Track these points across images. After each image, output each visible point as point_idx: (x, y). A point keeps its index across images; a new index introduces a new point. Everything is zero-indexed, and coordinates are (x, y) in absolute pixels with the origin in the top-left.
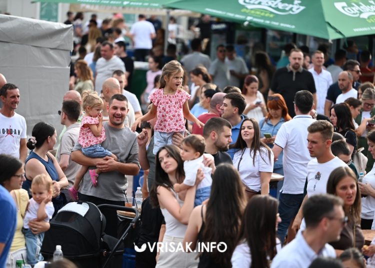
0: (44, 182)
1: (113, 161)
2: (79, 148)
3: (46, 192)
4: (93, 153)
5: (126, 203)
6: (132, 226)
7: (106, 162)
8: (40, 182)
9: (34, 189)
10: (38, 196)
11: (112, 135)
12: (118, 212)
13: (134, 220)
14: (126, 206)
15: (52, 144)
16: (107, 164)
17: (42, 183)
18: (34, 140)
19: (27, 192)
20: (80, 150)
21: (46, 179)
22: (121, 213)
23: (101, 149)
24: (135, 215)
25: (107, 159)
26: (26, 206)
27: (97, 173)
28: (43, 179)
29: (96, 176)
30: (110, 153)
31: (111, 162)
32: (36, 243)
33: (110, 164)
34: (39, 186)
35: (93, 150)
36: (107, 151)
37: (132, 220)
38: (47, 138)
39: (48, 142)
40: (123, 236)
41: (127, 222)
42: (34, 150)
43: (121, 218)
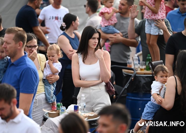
0: (55, 49)
1: (119, 36)
2: (100, 27)
3: (56, 55)
4: (107, 30)
5: (128, 65)
6: (131, 80)
7: (115, 37)
8: (52, 49)
9: (49, 54)
10: (51, 58)
11: (122, 21)
12: (123, 70)
13: (133, 75)
14: (128, 67)
15: (76, 26)
16: (115, 38)
17: (54, 49)
18: (64, 25)
19: (44, 55)
20: (100, 29)
21: (56, 47)
22: (125, 71)
23: (112, 28)
24: (133, 73)
25: (115, 35)
26: (44, 65)
27: (110, 45)
28: (54, 47)
29: (109, 47)
30: (118, 32)
31: (118, 37)
32: (50, 89)
33: (117, 38)
34: (52, 51)
35: (107, 28)
36: (116, 30)
37: (131, 75)
38: (71, 23)
39: (73, 25)
40: (126, 85)
41: (129, 76)
42: (65, 31)
43: (125, 74)
